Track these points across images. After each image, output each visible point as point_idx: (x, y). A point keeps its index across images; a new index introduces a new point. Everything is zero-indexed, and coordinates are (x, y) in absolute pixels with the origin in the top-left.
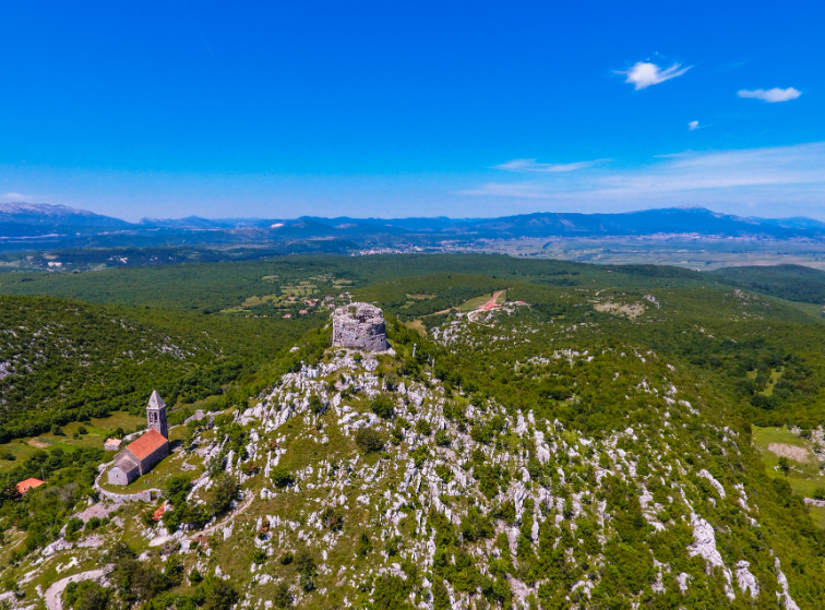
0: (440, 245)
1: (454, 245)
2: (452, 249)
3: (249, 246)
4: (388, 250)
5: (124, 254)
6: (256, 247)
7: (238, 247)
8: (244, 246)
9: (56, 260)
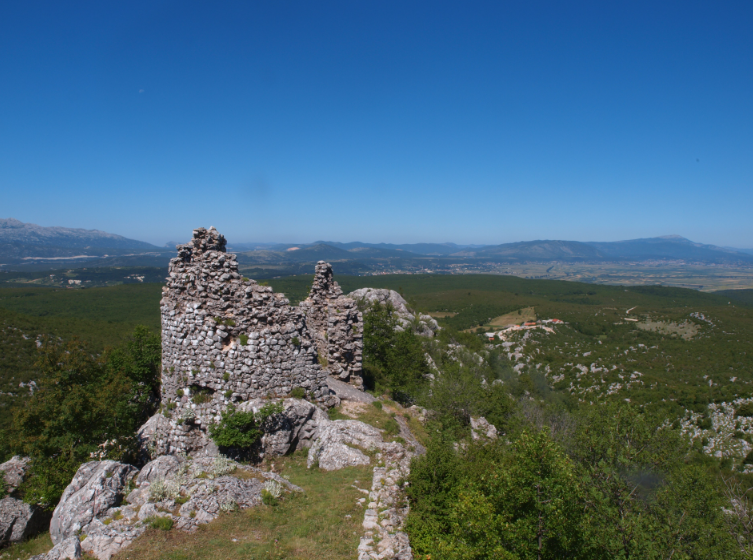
0: (448, 268)
1: (462, 268)
2: (461, 272)
3: (264, 268)
4: (400, 272)
5: (141, 273)
6: (271, 267)
7: (253, 267)
8: (259, 267)
9: (77, 278)
